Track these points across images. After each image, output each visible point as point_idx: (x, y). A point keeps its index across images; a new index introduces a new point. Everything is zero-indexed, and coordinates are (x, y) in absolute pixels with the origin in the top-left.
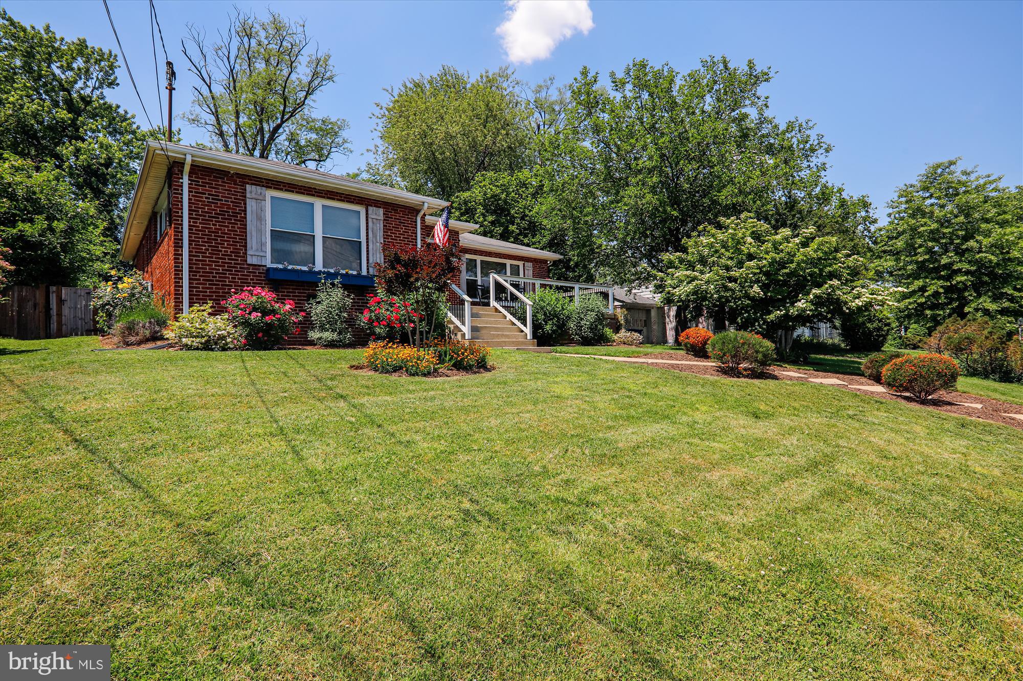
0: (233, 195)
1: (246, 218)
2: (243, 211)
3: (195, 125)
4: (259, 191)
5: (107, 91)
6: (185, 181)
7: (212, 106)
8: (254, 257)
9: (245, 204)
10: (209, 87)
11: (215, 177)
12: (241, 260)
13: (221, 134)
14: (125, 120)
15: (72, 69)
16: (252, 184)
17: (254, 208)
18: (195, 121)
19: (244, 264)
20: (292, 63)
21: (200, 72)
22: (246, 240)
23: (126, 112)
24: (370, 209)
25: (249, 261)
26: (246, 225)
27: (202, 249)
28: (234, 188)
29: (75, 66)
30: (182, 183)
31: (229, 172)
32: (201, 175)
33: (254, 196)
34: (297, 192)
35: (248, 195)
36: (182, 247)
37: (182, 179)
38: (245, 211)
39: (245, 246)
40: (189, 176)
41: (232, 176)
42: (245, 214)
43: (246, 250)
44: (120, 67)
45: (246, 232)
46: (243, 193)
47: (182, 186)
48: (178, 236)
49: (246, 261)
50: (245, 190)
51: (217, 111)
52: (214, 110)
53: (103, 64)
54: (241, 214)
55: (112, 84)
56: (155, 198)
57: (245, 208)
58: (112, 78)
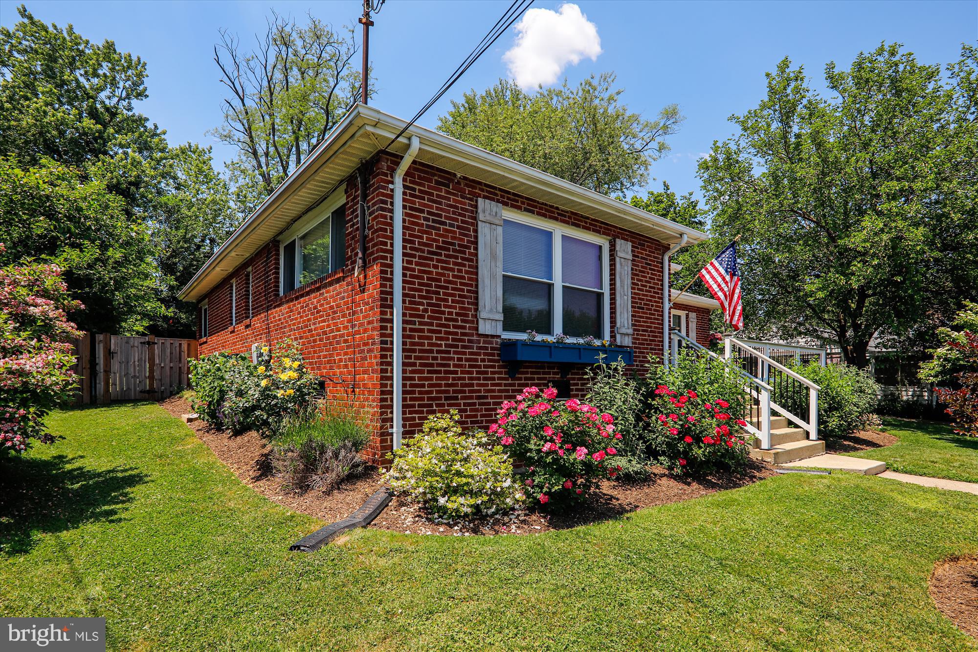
0: (460, 215)
1: (476, 255)
2: (472, 242)
3: (227, 143)
4: (494, 210)
5: (134, 102)
6: (398, 186)
7: (245, 122)
8: (488, 322)
9: (476, 231)
10: (242, 100)
11: (437, 182)
12: (470, 328)
13: (255, 153)
14: (155, 135)
15: (98, 76)
16: (485, 197)
17: (488, 237)
18: (227, 137)
19: (472, 335)
20: (338, 74)
21: (233, 83)
22: (477, 292)
23: (156, 127)
24: (619, 242)
25: (481, 330)
26: (477, 267)
27: (418, 310)
28: (461, 203)
29: (100, 72)
30: (392, 190)
31: (455, 175)
32: (420, 177)
33: (488, 218)
34: (539, 214)
35: (481, 217)
36: (391, 307)
37: (392, 183)
38: (476, 243)
39: (477, 304)
40: (404, 180)
41: (459, 183)
42: (476, 249)
43: (476, 310)
44: (147, 76)
45: (477, 280)
46: (472, 212)
47: (392, 197)
48: (385, 286)
49: (477, 329)
50: (476, 207)
51: (250, 128)
52: (247, 126)
53: (130, 72)
54: (469, 248)
55: (141, 95)
56: (288, 219)
57: (476, 237)
58: (141, 88)
